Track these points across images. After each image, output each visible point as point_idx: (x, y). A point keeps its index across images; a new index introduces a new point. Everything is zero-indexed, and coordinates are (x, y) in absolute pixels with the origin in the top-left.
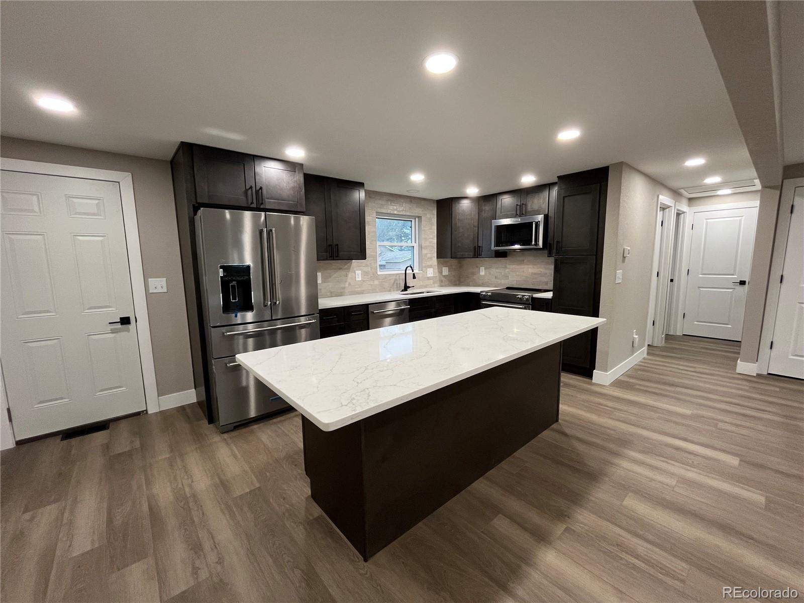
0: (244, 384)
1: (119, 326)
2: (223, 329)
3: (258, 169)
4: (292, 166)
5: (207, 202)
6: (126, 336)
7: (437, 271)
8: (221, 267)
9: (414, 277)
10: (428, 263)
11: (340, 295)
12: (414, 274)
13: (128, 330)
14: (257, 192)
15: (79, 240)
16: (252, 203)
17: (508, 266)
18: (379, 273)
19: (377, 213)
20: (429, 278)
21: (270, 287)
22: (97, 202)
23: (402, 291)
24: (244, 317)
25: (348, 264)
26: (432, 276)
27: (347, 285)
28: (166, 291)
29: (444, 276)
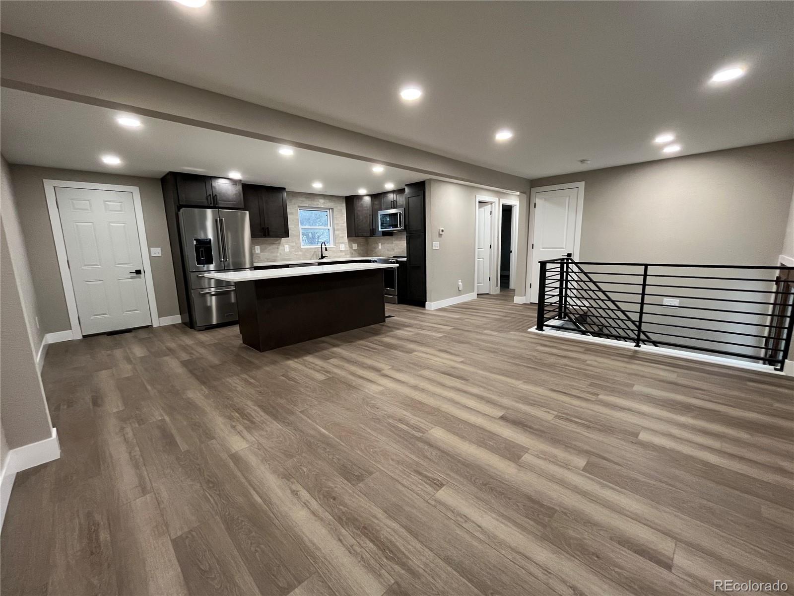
0: (209, 304)
1: (135, 275)
2: (197, 273)
3: (214, 184)
4: (235, 182)
5: (184, 204)
6: (139, 281)
7: (348, 246)
8: (195, 240)
9: (326, 250)
10: (340, 241)
11: (274, 261)
12: (326, 248)
13: (140, 278)
14: (213, 197)
15: (112, 226)
16: (211, 204)
17: (394, 242)
18: (302, 247)
19: (298, 206)
20: (341, 251)
21: (223, 252)
22: (120, 204)
23: (320, 259)
24: (208, 267)
25: (279, 241)
26: (344, 249)
27: (279, 254)
28: (160, 255)
29: (355, 250)
